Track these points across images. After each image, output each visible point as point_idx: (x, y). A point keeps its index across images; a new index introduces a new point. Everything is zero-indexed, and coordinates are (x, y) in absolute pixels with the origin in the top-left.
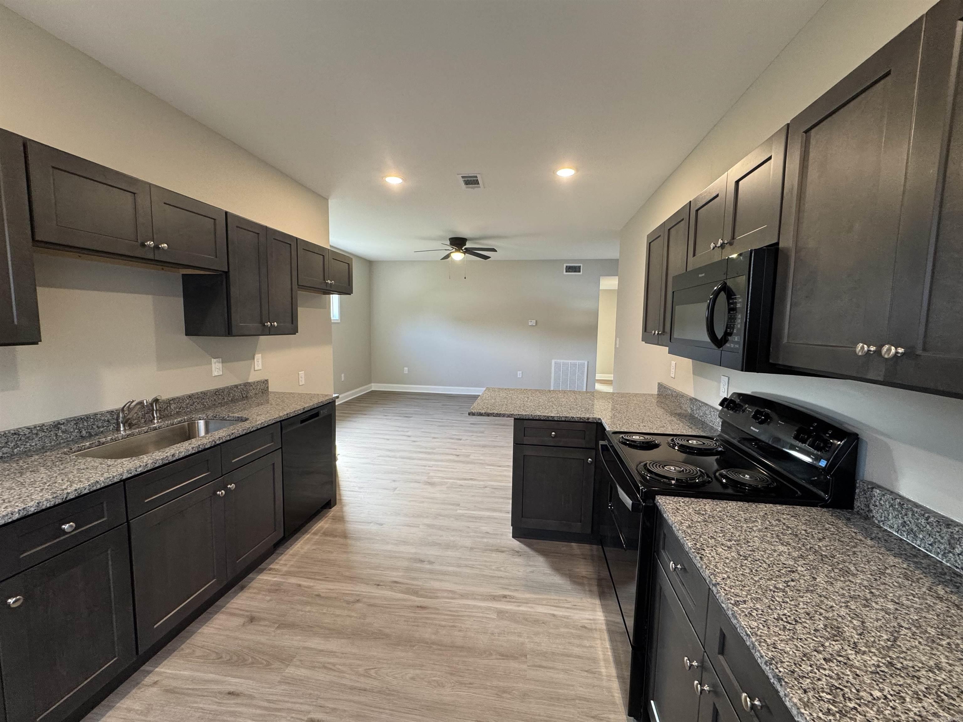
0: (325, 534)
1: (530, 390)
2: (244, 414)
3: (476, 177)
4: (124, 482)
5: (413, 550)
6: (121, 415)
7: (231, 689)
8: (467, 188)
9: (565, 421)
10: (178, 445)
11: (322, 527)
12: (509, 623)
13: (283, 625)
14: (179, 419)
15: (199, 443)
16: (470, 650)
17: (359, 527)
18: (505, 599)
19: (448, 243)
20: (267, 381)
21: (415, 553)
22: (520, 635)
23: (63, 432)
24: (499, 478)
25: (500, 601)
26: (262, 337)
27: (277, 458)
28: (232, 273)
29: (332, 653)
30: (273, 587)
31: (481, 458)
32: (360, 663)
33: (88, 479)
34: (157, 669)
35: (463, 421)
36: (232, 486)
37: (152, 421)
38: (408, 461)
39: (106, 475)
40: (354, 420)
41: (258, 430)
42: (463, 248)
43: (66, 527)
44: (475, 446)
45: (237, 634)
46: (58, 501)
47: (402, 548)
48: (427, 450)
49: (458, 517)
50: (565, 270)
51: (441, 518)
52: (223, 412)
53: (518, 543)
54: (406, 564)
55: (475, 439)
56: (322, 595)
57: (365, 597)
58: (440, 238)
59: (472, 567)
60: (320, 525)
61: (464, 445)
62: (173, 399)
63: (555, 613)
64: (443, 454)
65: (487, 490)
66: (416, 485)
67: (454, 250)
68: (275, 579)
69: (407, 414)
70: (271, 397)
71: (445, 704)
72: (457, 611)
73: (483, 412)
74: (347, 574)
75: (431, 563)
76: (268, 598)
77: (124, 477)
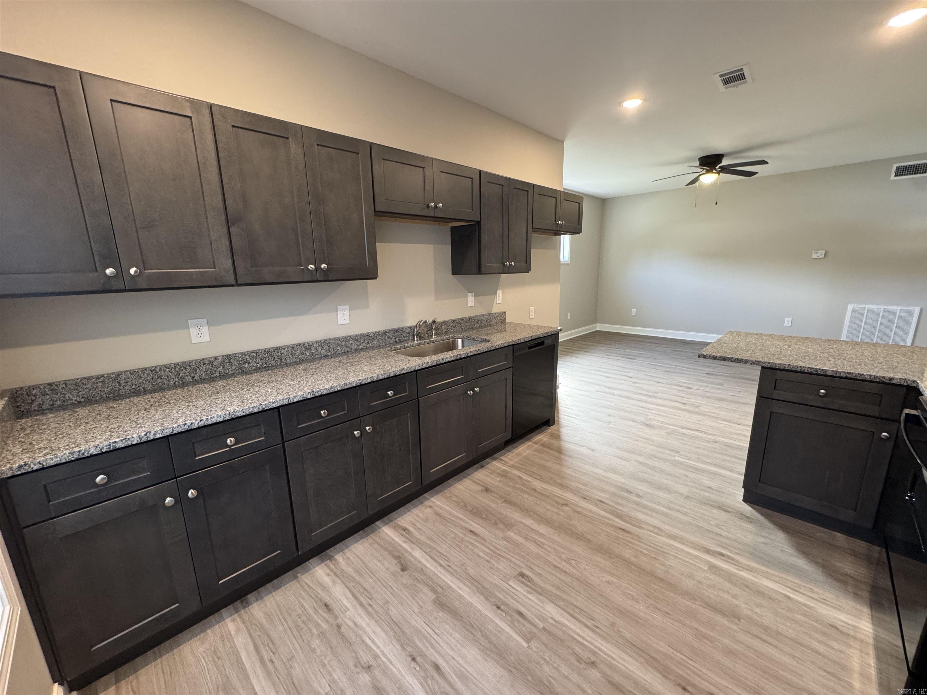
0: (543, 445)
1: (795, 337)
2: (487, 337)
3: (742, 70)
4: (416, 371)
5: (622, 480)
6: (415, 330)
7: (473, 529)
8: (726, 88)
9: (846, 378)
10: (446, 353)
11: (542, 440)
12: (722, 580)
13: (507, 501)
14: (447, 337)
15: (458, 353)
16: (672, 586)
17: (573, 447)
18: (721, 557)
19: (697, 163)
20: (505, 313)
21: (624, 483)
22: (735, 596)
23: (388, 338)
24: (736, 437)
25: (716, 557)
26: (502, 275)
27: (509, 375)
28: (482, 223)
29: (541, 535)
30: (503, 473)
31: (715, 411)
32: (564, 551)
33: (399, 366)
34: (431, 499)
35: (696, 369)
36: (477, 389)
37: (431, 336)
38: (626, 400)
39: (408, 365)
40: (577, 355)
41: (496, 349)
42: (717, 167)
43: (389, 393)
44: (708, 397)
45: (477, 496)
46: (386, 376)
47: (611, 475)
48: (649, 394)
49: (675, 463)
50: (893, 174)
51: (656, 459)
52: (474, 334)
53: (750, 508)
54: (613, 489)
55: (709, 390)
56: (538, 490)
57: (571, 504)
58: (690, 159)
59: (685, 514)
60: (540, 437)
61: (695, 395)
62: (444, 322)
63: (791, 595)
64: (666, 399)
65: (717, 446)
66: (632, 424)
67: (704, 171)
68: (503, 468)
69: (631, 355)
70: (507, 325)
71: (638, 617)
72: (661, 547)
73: (718, 355)
74: (559, 481)
75: (638, 496)
76: (498, 479)
77: (417, 369)
